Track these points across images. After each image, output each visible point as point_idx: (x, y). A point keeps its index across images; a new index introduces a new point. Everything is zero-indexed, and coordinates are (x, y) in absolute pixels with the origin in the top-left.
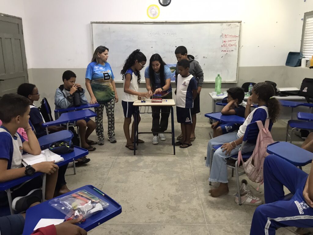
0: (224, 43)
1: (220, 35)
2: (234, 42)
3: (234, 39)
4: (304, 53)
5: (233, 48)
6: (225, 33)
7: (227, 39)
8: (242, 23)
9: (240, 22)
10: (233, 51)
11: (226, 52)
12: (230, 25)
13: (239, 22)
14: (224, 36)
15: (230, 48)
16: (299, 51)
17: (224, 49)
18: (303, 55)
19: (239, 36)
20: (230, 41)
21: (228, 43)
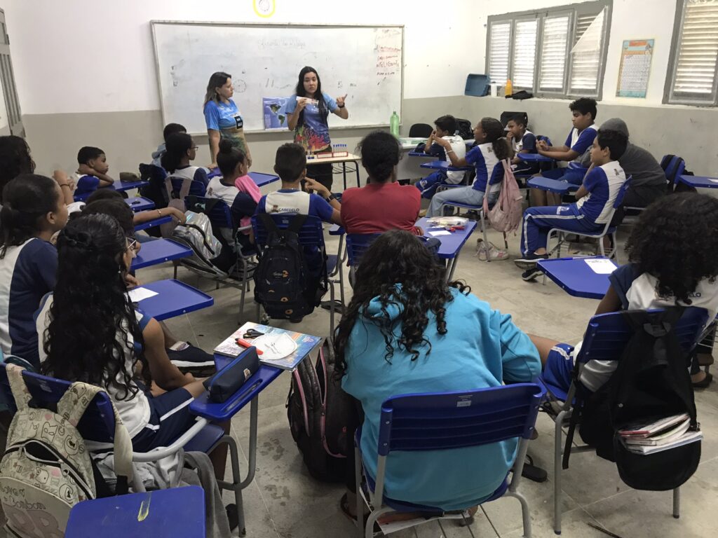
0: (381, 61)
1: (374, 47)
2: (396, 58)
3: (394, 54)
4: (492, 76)
5: (394, 68)
6: (381, 43)
7: (385, 54)
8: (405, 28)
9: (402, 27)
10: (393, 73)
11: (384, 76)
12: (388, 31)
13: (400, 27)
14: (379, 49)
15: (390, 69)
16: (483, 73)
17: (381, 70)
18: (490, 79)
19: (402, 48)
20: (389, 57)
21: (386, 61)
